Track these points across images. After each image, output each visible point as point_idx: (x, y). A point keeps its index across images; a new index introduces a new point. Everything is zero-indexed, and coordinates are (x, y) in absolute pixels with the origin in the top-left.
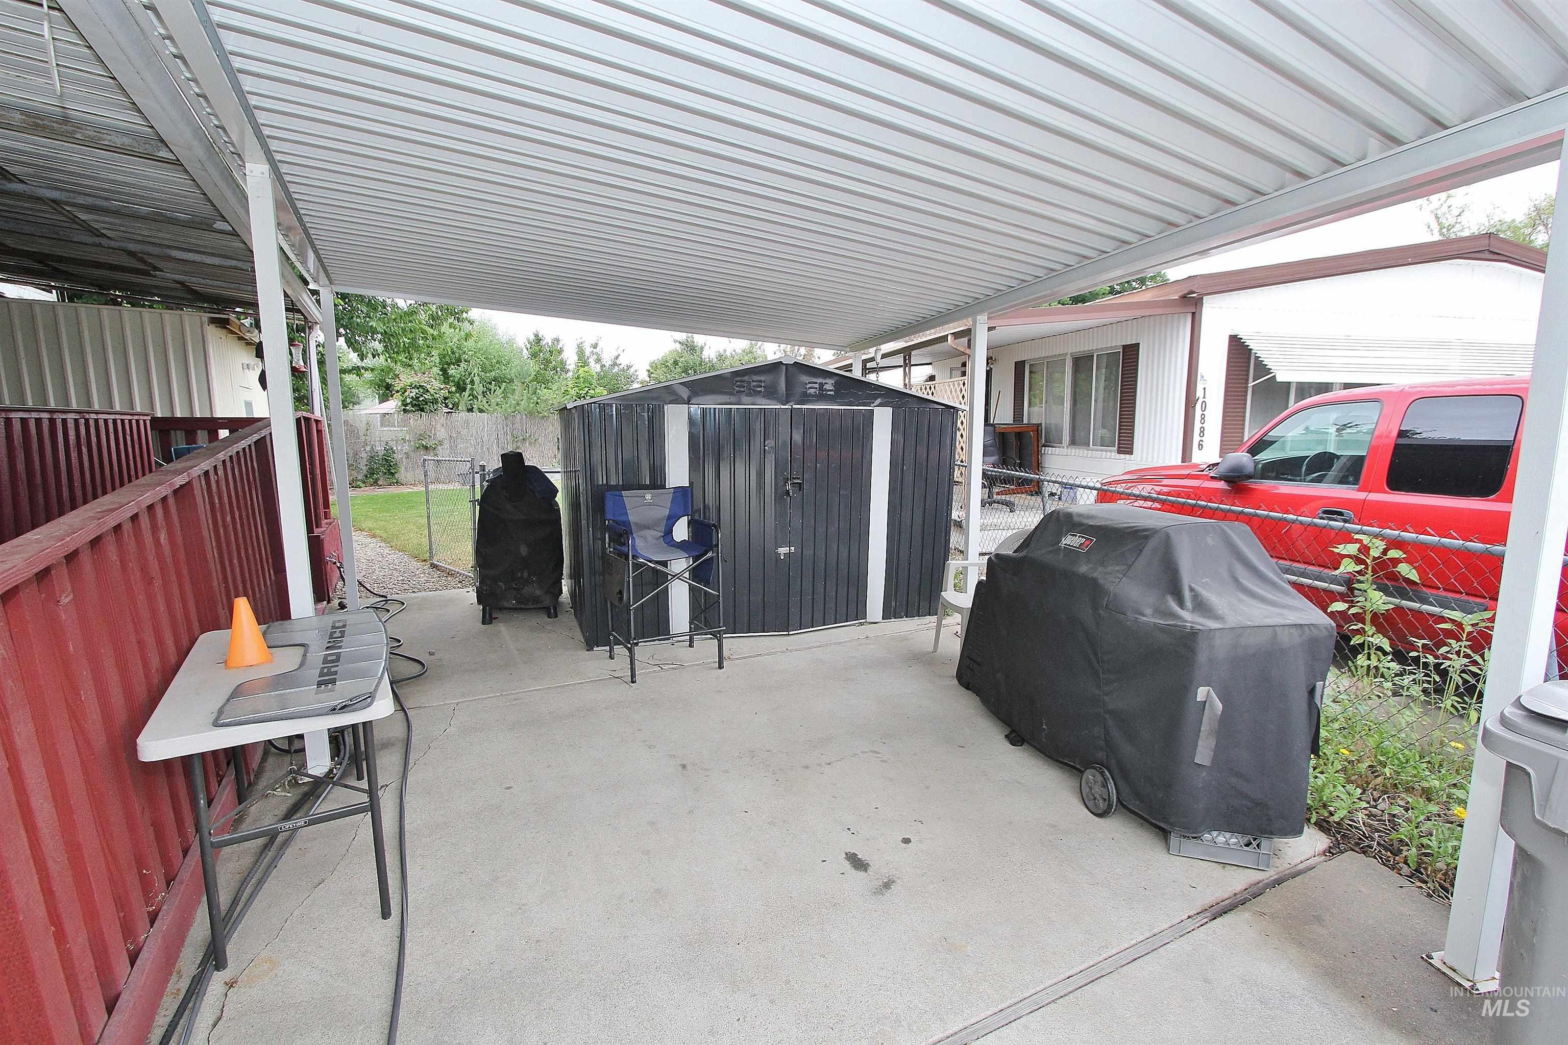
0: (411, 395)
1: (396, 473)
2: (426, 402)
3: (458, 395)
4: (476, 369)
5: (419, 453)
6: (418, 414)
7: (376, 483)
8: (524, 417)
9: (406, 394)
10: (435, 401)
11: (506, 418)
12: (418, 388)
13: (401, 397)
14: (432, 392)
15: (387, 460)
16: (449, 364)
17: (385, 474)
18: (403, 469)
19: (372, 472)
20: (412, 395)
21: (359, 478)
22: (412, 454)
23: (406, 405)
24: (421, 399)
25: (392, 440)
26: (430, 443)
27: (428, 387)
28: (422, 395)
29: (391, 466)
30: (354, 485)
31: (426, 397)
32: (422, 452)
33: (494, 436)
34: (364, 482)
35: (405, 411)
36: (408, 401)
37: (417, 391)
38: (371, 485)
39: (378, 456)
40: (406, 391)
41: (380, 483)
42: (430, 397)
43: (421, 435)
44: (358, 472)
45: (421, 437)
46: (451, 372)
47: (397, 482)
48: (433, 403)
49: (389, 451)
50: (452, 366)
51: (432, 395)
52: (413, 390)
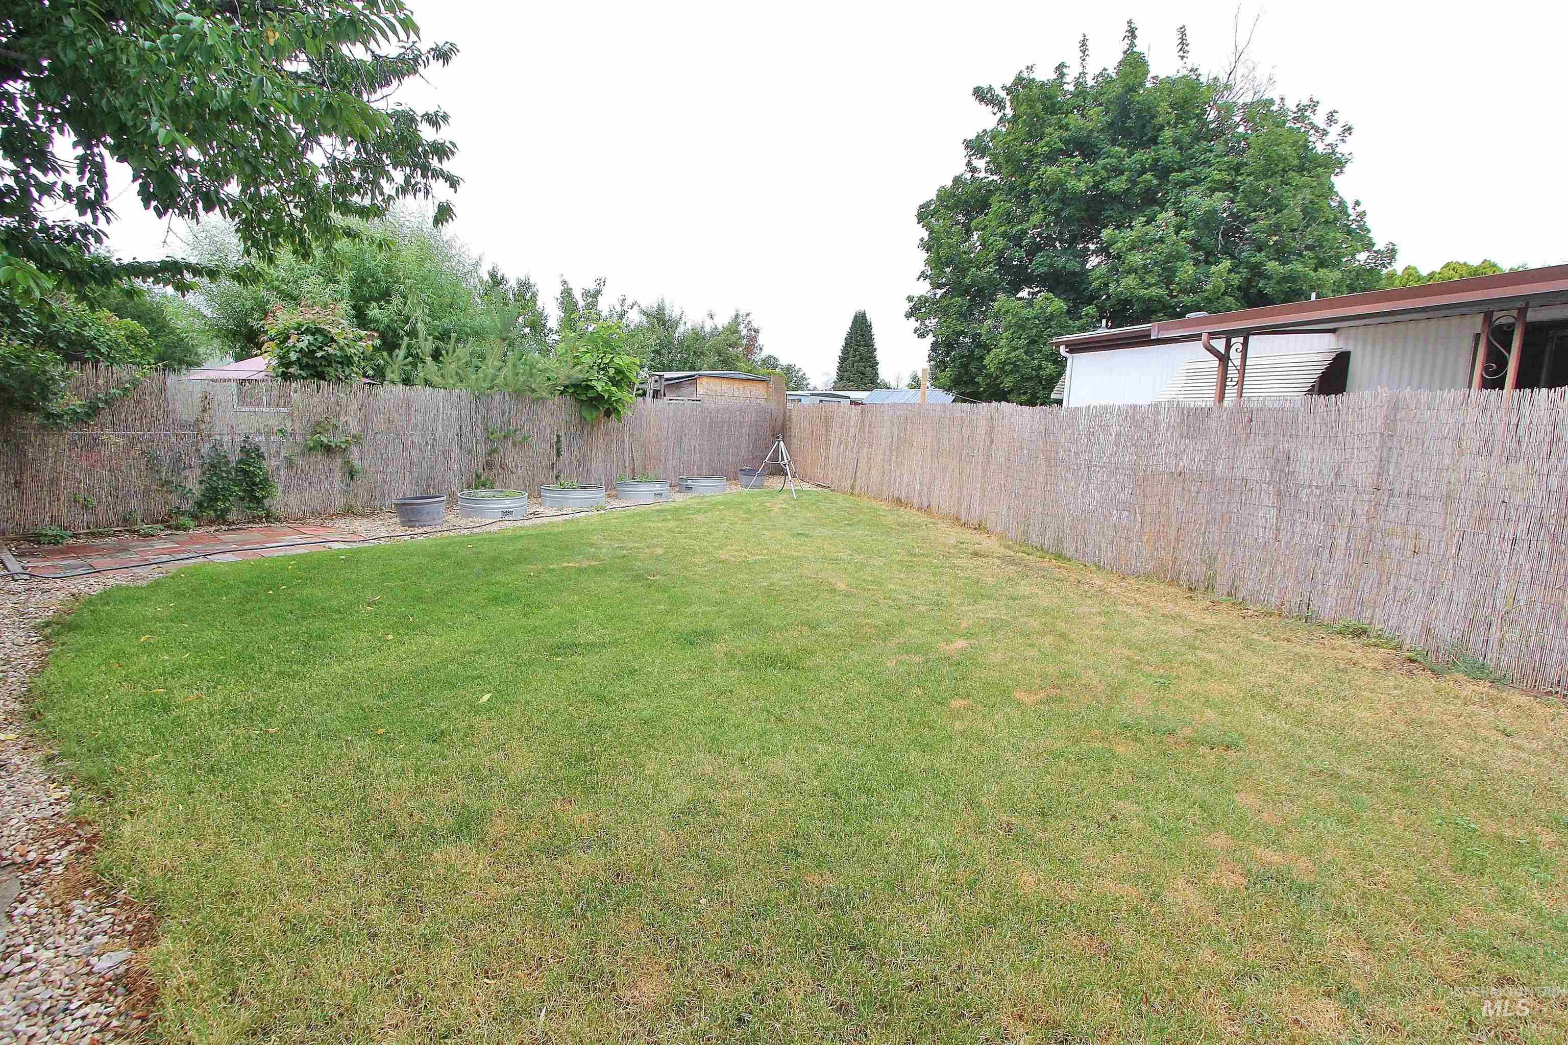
0: (300, 345)
1: (264, 497)
2: (328, 360)
3: (385, 354)
4: (419, 312)
5: (312, 459)
6: (312, 384)
7: (221, 519)
8: (507, 398)
9: (290, 343)
10: (347, 361)
11: (477, 399)
12: (313, 334)
13: (278, 350)
14: (342, 342)
15: (245, 473)
16: (368, 301)
17: (242, 499)
18: (281, 488)
19: (212, 497)
20: (303, 345)
21: (186, 507)
22: (298, 460)
23: (289, 364)
24: (319, 354)
25: (258, 432)
26: (336, 440)
27: (334, 331)
28: (321, 348)
29: (254, 484)
30: (173, 522)
31: (331, 350)
32: (320, 457)
33: (455, 430)
34: (194, 517)
35: (285, 376)
36: (293, 356)
37: (311, 338)
38: (211, 523)
39: (228, 463)
40: (288, 337)
41: (231, 517)
42: (339, 353)
43: (318, 423)
44: (182, 497)
45: (317, 428)
46: (374, 312)
47: (268, 516)
48: (341, 363)
49: (251, 454)
50: (375, 304)
51: (342, 349)
52: (303, 337)
